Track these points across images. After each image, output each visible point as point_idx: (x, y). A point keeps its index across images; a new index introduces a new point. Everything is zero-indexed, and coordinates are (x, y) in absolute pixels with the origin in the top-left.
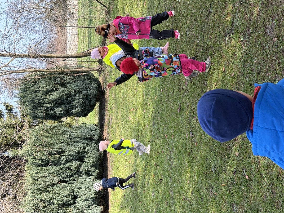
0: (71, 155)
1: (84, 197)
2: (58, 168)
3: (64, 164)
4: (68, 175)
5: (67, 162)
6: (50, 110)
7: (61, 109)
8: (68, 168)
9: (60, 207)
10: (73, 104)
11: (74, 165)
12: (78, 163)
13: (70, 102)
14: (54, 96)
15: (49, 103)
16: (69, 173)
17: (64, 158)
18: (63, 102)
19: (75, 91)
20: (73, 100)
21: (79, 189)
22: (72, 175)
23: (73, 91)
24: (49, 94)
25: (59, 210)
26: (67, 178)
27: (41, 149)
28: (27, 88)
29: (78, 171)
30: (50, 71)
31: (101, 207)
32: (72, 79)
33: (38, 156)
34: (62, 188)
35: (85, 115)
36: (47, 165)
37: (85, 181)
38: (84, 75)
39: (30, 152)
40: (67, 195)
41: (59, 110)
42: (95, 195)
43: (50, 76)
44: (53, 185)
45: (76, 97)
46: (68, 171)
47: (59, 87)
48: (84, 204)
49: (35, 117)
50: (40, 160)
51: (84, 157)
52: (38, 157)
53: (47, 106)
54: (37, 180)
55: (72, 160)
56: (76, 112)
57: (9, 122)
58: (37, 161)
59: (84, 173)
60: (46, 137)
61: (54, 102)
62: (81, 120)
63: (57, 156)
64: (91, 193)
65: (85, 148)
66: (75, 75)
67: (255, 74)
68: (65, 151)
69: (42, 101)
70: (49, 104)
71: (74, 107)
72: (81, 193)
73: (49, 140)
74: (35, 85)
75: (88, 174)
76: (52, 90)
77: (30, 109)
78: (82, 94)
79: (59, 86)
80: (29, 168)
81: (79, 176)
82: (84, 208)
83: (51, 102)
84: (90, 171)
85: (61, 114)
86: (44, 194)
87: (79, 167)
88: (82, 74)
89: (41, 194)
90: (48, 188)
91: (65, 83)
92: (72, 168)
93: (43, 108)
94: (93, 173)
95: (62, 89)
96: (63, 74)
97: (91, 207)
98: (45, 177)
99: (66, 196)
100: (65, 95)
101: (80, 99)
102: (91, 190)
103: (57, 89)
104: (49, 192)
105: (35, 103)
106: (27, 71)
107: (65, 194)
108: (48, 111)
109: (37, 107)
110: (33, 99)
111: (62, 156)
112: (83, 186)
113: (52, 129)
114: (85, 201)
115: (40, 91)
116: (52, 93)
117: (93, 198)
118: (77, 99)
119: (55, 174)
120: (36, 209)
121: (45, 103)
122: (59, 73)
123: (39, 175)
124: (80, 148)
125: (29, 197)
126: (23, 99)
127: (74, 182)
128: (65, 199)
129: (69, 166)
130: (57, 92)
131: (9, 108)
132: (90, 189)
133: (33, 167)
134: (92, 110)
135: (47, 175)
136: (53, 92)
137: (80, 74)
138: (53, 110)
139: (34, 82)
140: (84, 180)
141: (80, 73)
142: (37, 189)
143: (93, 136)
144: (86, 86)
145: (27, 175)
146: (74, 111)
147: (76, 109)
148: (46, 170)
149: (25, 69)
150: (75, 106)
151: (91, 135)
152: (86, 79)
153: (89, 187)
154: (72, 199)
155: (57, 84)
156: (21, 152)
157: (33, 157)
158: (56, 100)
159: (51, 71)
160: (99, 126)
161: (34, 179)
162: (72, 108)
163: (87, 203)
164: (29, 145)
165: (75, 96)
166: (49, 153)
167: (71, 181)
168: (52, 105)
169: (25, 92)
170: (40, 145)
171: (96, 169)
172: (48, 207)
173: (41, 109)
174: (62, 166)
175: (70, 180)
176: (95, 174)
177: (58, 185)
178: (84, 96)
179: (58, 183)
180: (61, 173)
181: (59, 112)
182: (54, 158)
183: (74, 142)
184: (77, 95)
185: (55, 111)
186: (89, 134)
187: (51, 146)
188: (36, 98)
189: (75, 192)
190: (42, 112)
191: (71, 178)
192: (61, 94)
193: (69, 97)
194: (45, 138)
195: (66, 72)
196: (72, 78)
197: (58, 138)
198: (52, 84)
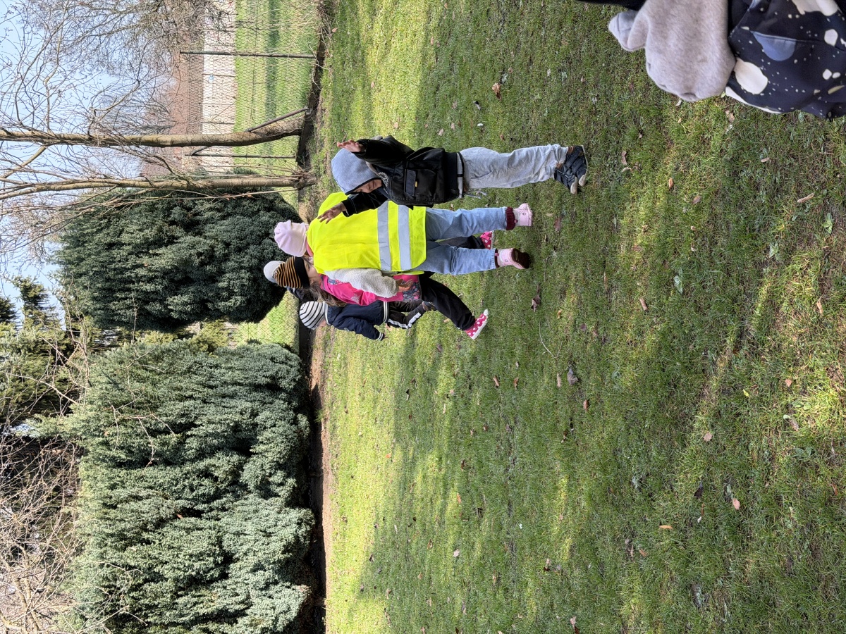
0: (216, 435)
1: (252, 560)
2: (176, 472)
3: (193, 461)
4: (204, 495)
5: (201, 455)
6: (154, 301)
7: (185, 298)
8: (206, 474)
9: (181, 589)
10: (221, 285)
11: (222, 463)
12: (236, 458)
13: (213, 279)
14: (166, 258)
15: (150, 280)
16: (207, 486)
17: (193, 444)
18: (192, 276)
19: (227, 245)
20: (221, 273)
21: (238, 534)
22: (218, 495)
23: (220, 246)
24: (151, 252)
25: (179, 596)
26: (203, 503)
27: (127, 416)
28: (84, 235)
29: (235, 482)
30: (152, 186)
31: (301, 590)
32: (218, 210)
33: (117, 435)
34: (188, 530)
35: (257, 317)
36: (143, 463)
37: (256, 511)
38: (254, 199)
39: (93, 425)
40: (201, 554)
41: (178, 302)
42: (283, 553)
43: (153, 199)
44: (160, 523)
45: (231, 264)
46: (206, 482)
47: (178, 234)
48: (253, 579)
49: (108, 321)
50: (122, 448)
51: (252, 440)
52: (117, 441)
53: (144, 289)
54: (115, 507)
55: (218, 448)
56: (230, 307)
57: (32, 335)
58: (113, 453)
59: (251, 487)
60: (142, 380)
61: (163, 278)
62: (244, 332)
63: (173, 438)
64: (273, 546)
65: (254, 414)
66: (228, 197)
67: (763, 197)
68: (197, 423)
69: (128, 274)
70: (149, 282)
71: (225, 294)
72: (245, 548)
73: (150, 389)
74: (107, 226)
75: (265, 490)
76: (158, 243)
77: (94, 298)
78: (246, 253)
79: (178, 231)
80: (91, 473)
81: (237, 497)
82: (253, 592)
83: (156, 277)
84: (269, 483)
85: (186, 313)
86: (134, 548)
87: (236, 472)
88: (249, 194)
89: (124, 549)
90: (147, 531)
91: (198, 223)
92: (216, 474)
93: (133, 295)
94: (278, 489)
95: (190, 239)
96: (190, 195)
97: (273, 590)
98: (137, 498)
99: (199, 557)
100: (198, 258)
101: (242, 268)
102: (273, 538)
103: (172, 240)
104: (148, 542)
105: (108, 280)
106: (84, 184)
107: (194, 550)
108: (147, 303)
109: (115, 292)
110: (103, 266)
111: (188, 436)
112: (250, 527)
113: (157, 359)
114: (254, 571)
115: (123, 244)
116: (160, 251)
117: (279, 561)
118: (233, 270)
119: (166, 491)
120: (111, 593)
121: (139, 279)
122: (179, 192)
123: (121, 493)
124: (241, 413)
125: (88, 559)
126: (73, 268)
127: (221, 514)
128: (197, 565)
129: (207, 468)
130: (174, 247)
131: (31, 294)
132: (269, 535)
133: (102, 471)
134: (277, 304)
135: (143, 493)
136: (160, 246)
137: (243, 195)
138: (162, 301)
139: (105, 218)
140: (252, 508)
141: (242, 192)
142: (112, 535)
143: (279, 378)
144: (260, 231)
145: (84, 492)
146: (223, 303)
147: (228, 298)
148: (142, 478)
149: (79, 179)
150: (227, 289)
151: (272, 377)
152: (259, 210)
153: (268, 531)
154: (217, 564)
155: (173, 223)
156: (66, 424)
157: (101, 439)
158: (171, 271)
159: (156, 184)
160: (297, 350)
161: (105, 505)
162: (218, 297)
163: (260, 577)
164: (91, 403)
165: (226, 260)
166: (148, 429)
167: (215, 513)
168: (159, 287)
169: (79, 246)
170: (124, 403)
171: (288, 476)
172: (146, 586)
173: (126, 298)
174: (188, 467)
175: (211, 510)
176: (284, 492)
177: (176, 523)
178: (254, 261)
179: (175, 517)
180: (184, 488)
181: (179, 308)
182: (164, 444)
183: (224, 396)
184: (233, 257)
185: (168, 305)
186: (268, 374)
187: (154, 408)
188: (113, 266)
189: (225, 544)
190: (129, 307)
191: (215, 504)
192: (185, 254)
193: (209, 263)
194: (137, 384)
195: (199, 189)
196: (219, 205)
197: (177, 384)
198: (159, 222)
